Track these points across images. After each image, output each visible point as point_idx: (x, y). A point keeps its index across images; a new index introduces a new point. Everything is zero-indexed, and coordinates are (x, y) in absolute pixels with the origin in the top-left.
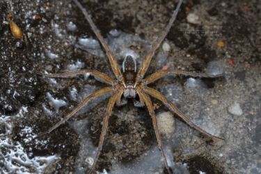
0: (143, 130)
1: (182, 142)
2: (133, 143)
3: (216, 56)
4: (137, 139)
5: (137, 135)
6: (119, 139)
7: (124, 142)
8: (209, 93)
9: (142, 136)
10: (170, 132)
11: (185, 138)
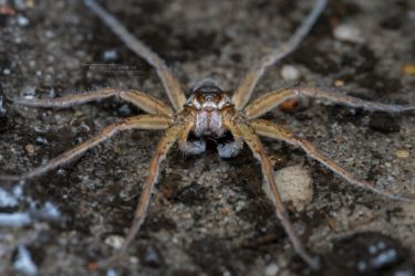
0: (239, 199)
1: (332, 217)
2: (218, 221)
3: (401, 87)
4: (226, 214)
5: (228, 208)
6: (185, 213)
7: (197, 217)
8: (388, 140)
9: (238, 209)
10: (302, 197)
11: (336, 211)
